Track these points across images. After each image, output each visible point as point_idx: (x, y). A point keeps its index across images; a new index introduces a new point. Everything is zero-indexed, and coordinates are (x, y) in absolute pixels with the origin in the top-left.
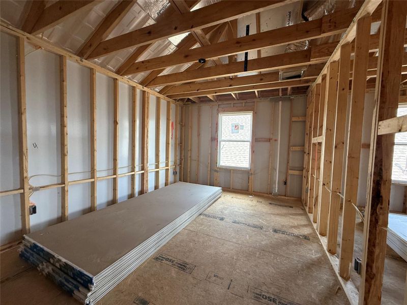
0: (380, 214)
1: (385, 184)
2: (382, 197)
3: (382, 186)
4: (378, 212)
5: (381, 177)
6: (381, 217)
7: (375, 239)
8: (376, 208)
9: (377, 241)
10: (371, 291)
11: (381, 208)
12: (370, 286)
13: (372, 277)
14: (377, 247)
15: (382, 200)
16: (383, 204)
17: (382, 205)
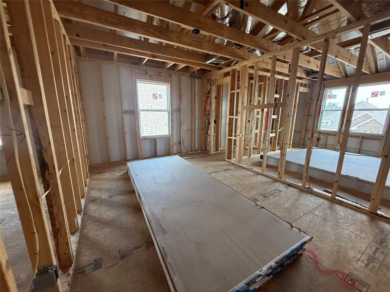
0: (50, 179)
1: (46, 152)
2: (47, 164)
3: (44, 153)
4: (47, 178)
5: (42, 147)
6: (51, 181)
7: (52, 201)
8: (45, 175)
9: (53, 202)
10: (59, 242)
11: (49, 174)
12: (58, 239)
13: (57, 232)
14: (54, 207)
15: (48, 166)
16: (50, 169)
17: (49, 171)
